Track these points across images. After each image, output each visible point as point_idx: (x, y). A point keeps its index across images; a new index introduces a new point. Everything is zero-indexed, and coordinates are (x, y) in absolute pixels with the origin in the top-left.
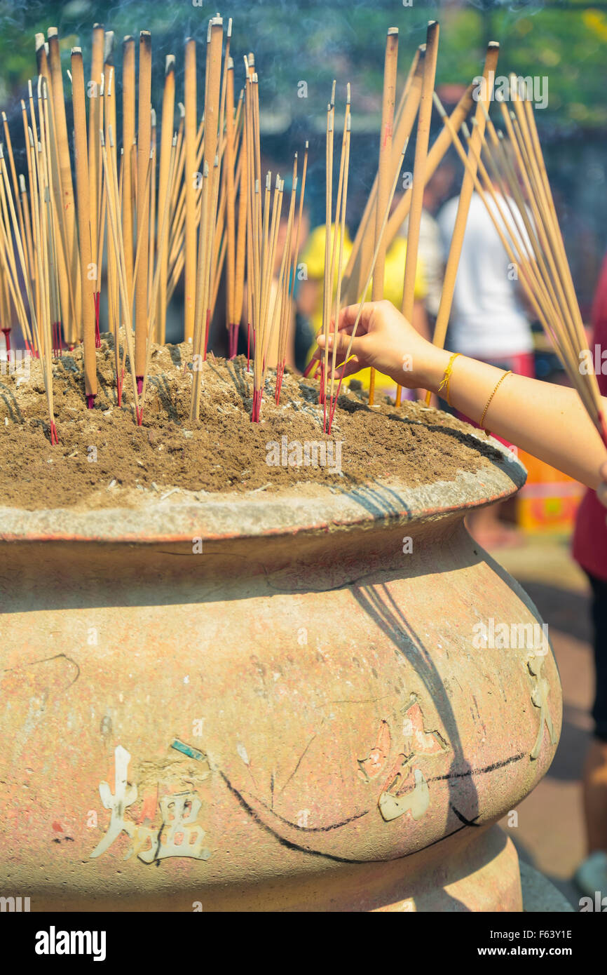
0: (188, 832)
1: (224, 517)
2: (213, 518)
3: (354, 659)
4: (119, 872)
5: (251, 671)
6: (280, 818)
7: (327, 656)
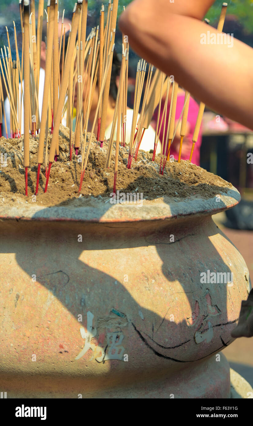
0: (117, 349)
1: (134, 211)
2: (130, 212)
3: (184, 274)
4: (87, 366)
5: (143, 279)
6: (156, 343)
7: (172, 272)
